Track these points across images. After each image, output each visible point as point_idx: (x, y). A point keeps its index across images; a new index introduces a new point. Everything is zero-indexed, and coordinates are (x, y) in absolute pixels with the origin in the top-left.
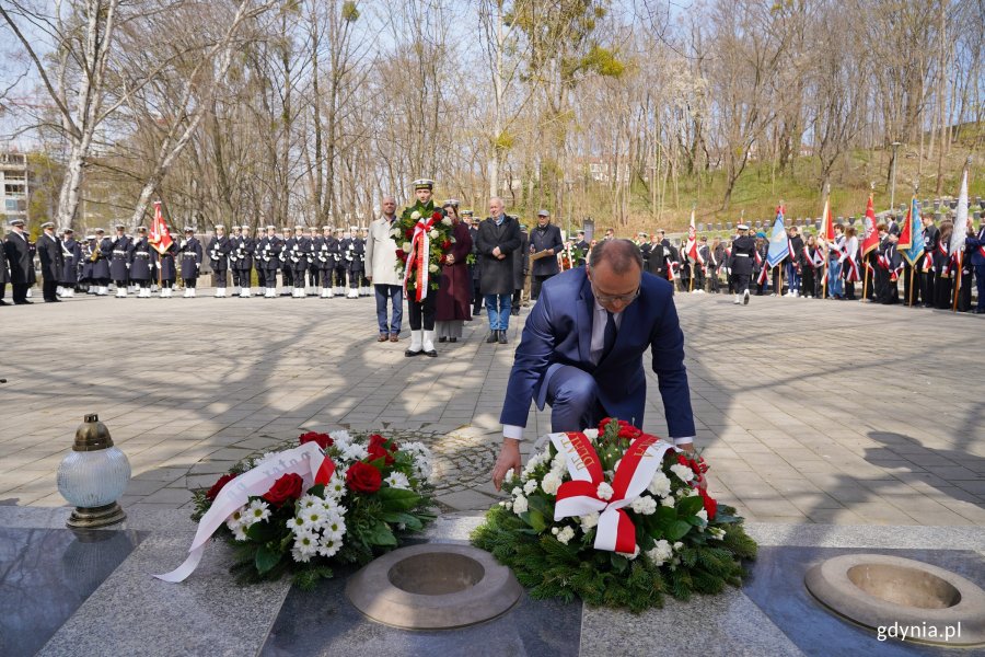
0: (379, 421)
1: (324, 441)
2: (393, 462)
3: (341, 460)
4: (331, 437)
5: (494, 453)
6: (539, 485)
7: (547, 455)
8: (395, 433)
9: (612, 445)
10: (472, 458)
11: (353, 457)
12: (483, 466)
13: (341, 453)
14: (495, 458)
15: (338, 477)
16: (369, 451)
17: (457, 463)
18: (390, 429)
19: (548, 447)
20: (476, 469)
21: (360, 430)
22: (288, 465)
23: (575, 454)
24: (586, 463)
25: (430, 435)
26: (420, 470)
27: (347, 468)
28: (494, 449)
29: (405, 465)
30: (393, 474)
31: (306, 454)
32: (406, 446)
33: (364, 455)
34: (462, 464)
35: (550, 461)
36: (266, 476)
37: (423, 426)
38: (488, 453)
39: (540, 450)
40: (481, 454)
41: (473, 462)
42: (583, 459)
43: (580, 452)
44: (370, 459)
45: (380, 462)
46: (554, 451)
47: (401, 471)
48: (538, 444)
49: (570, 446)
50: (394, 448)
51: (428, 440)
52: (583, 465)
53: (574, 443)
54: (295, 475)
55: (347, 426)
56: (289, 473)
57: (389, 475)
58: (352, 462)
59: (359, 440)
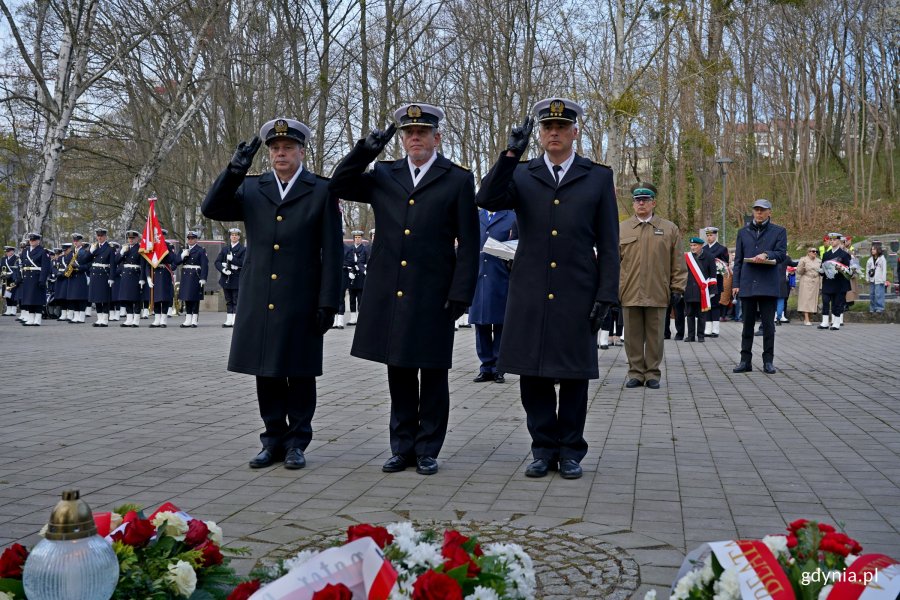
0: (450, 507)
1: (382, 537)
2: (478, 572)
3: (405, 566)
4: (390, 532)
5: (619, 563)
7: (708, 573)
8: (473, 527)
9: (811, 562)
10: (587, 569)
11: (422, 563)
12: (604, 581)
13: (405, 555)
14: (622, 572)
15: (401, 591)
16: (444, 554)
17: (565, 577)
18: (466, 521)
19: (708, 561)
20: (594, 586)
21: (424, 521)
22: (333, 569)
23: (752, 574)
24: (771, 588)
25: (524, 532)
26: (515, 585)
27: (414, 578)
28: (619, 557)
29: (495, 578)
30: (479, 590)
31: (358, 555)
32: (497, 549)
33: (438, 560)
34: (572, 578)
35: (712, 582)
36: (302, 584)
37: (513, 519)
38: (611, 563)
39: (696, 564)
40: (600, 564)
41: (589, 575)
42: (764, 582)
43: (760, 571)
44: (446, 567)
45: (460, 572)
46: (718, 569)
47: (489, 586)
48: (693, 555)
49: (744, 561)
50: (478, 552)
51: (522, 539)
52: (765, 592)
53: (749, 558)
54: (341, 586)
55: (406, 515)
56: (334, 583)
57: (473, 592)
58: (420, 570)
59: (429, 537)
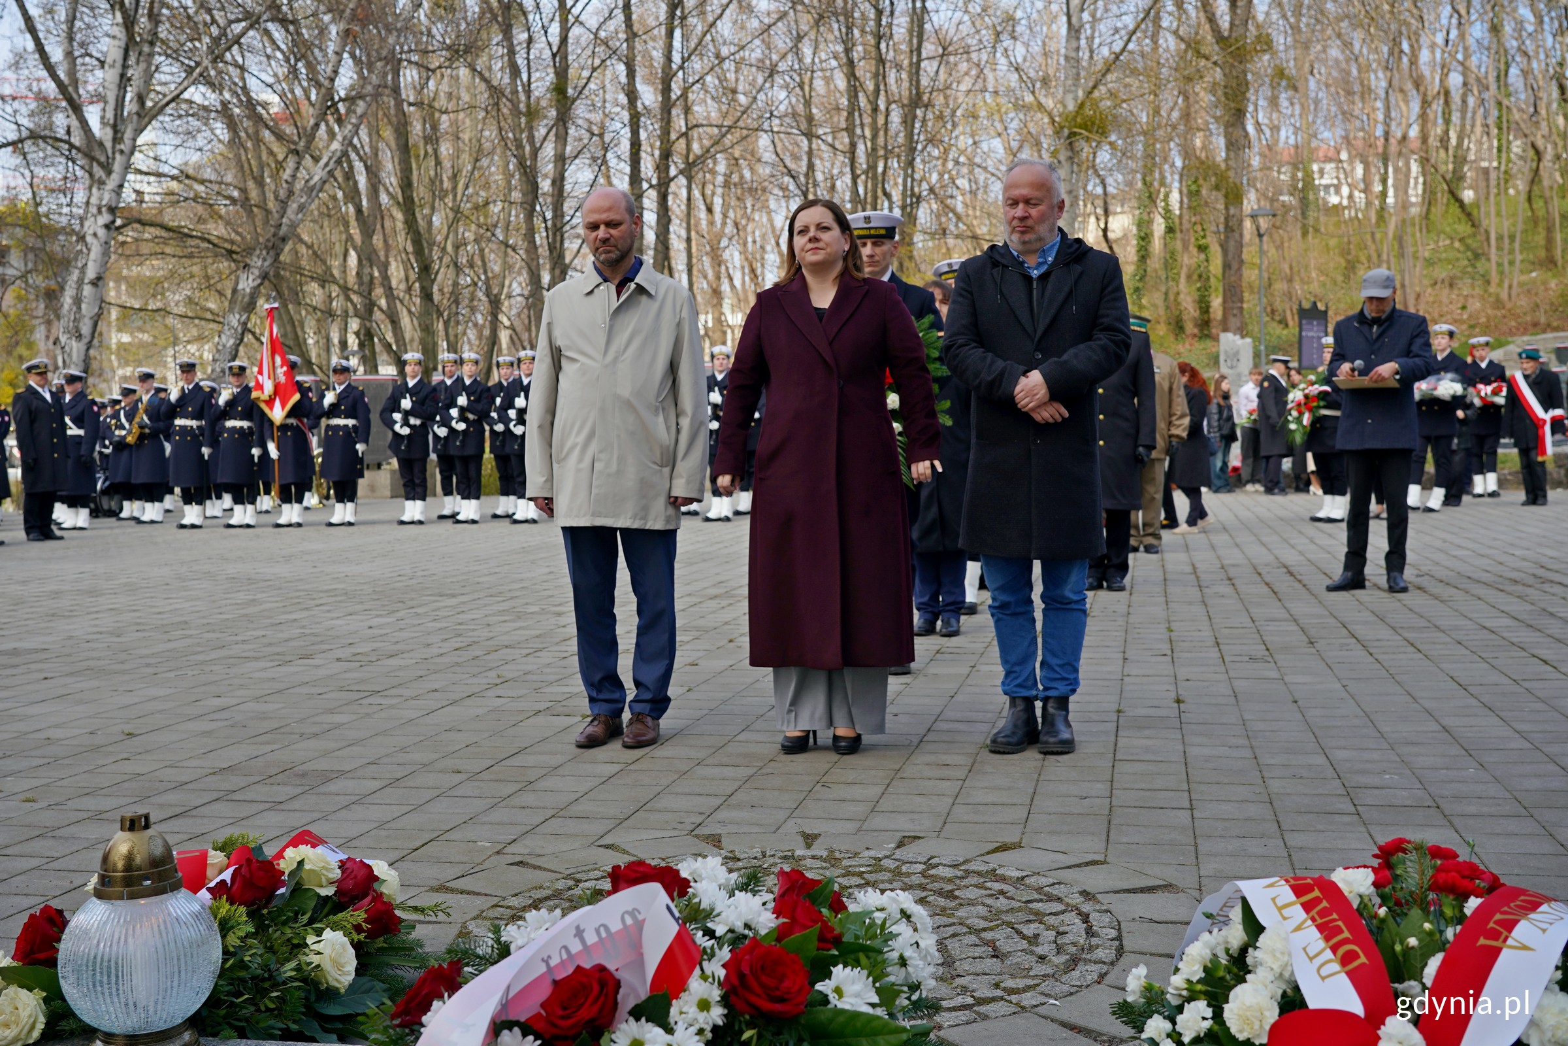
0: (792, 827)
1: (676, 885)
2: (837, 941)
3: (710, 933)
4: (684, 874)
5: (1085, 918)
6: (1218, 1016)
7: (1236, 935)
8: (832, 860)
9: (1415, 913)
10: (1029, 930)
11: (739, 927)
12: (1059, 950)
13: (709, 914)
14: (1090, 932)
15: (704, 977)
16: (778, 912)
17: (992, 943)
18: (819, 850)
19: (1236, 914)
20: (1042, 958)
21: (748, 851)
22: (591, 938)
23: (1312, 937)
24: (1346, 960)
25: (921, 867)
26: (903, 962)
27: (725, 954)
28: (1086, 908)
29: (866, 950)
30: (838, 971)
31: (632, 913)
32: (865, 900)
33: (766, 921)
34: (1004, 946)
35: (1243, 951)
37: (900, 845)
38: (1071, 918)
39: (1216, 920)
40: (1052, 920)
41: (1034, 939)
42: (1334, 949)
43: (1327, 931)
44: (781, 933)
45: (806, 940)
46: (1254, 928)
47: (857, 964)
48: (1211, 903)
49: (1299, 913)
50: (838, 905)
51: (916, 880)
52: (1336, 967)
53: (1307, 907)
54: (601, 969)
55: (716, 841)
56: (587, 965)
57: (828, 975)
58: (736, 939)
59: (750, 883)
